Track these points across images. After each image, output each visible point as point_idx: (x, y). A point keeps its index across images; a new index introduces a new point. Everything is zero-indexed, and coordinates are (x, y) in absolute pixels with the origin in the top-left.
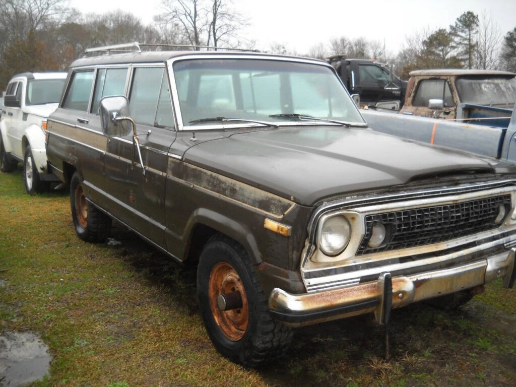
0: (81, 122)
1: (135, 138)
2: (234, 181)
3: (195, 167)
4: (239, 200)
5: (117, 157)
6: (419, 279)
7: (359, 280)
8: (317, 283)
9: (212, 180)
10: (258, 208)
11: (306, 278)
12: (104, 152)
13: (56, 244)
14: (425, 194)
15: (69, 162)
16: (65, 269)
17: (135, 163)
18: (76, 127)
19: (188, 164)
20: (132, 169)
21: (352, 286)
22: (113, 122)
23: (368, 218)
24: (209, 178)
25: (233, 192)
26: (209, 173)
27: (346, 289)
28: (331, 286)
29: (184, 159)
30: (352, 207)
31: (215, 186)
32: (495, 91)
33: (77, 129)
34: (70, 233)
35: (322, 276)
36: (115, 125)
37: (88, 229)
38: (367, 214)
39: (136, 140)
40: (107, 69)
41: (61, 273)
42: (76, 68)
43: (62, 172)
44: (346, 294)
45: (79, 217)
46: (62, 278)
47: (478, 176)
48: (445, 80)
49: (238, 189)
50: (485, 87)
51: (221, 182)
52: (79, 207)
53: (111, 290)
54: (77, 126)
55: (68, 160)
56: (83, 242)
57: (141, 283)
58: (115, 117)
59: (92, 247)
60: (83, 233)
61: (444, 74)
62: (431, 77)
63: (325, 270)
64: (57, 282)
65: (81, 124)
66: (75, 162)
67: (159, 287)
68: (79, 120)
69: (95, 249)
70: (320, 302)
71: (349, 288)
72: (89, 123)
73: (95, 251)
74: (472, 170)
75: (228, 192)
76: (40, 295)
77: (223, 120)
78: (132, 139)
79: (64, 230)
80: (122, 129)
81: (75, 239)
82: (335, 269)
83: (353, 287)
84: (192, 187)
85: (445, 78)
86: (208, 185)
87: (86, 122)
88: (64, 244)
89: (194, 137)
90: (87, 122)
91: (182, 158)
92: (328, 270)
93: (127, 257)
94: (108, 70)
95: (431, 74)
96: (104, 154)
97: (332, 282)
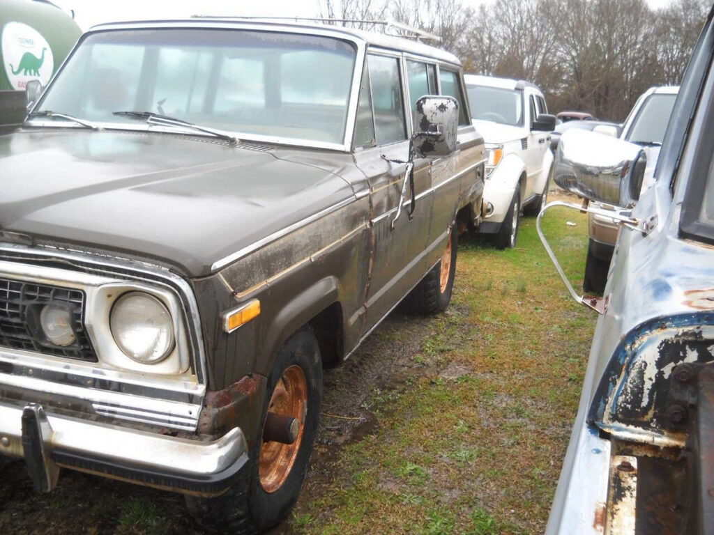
77: (48, 114)
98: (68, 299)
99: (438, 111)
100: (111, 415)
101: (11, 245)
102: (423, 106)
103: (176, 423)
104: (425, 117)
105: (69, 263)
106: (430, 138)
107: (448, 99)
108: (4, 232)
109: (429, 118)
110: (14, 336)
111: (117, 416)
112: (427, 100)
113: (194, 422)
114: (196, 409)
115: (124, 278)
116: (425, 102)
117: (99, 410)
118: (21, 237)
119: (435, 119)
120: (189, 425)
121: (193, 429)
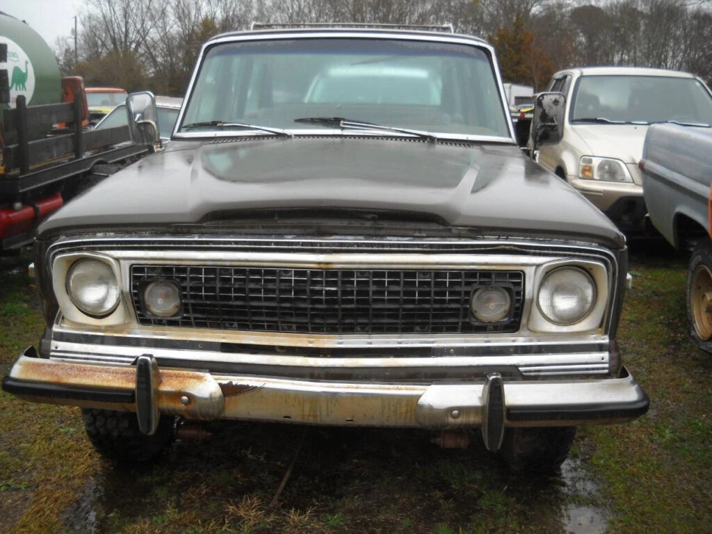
6: (234, 383)
7: (133, 360)
8: (67, 350)
11: (56, 339)
14: (236, 243)
21: (106, 365)
23: (136, 270)
27: (98, 367)
28: (85, 359)
30: (101, 249)
35: (80, 342)
38: (134, 262)
44: (91, 373)
47: (385, 224)
58: (136, 120)
63: (87, 335)
70: (44, 374)
71: (102, 367)
74: (369, 213)
77: (218, 125)
82: (102, 336)
83: (108, 367)
92: (92, 336)
97: (89, 354)
98: (508, 280)
99: (553, 105)
100: (536, 373)
101: (457, 239)
102: (543, 101)
103: (593, 369)
104: (544, 111)
105: (516, 248)
106: (548, 129)
107: (560, 94)
108: (453, 228)
109: (547, 111)
110: (444, 321)
111: (542, 374)
112: (545, 96)
113: (607, 365)
114: (606, 355)
115: (565, 255)
116: (543, 98)
117: (526, 372)
118: (469, 230)
119: (551, 111)
120: (603, 369)
121: (606, 371)
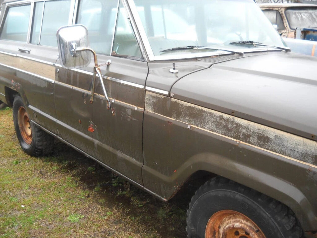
0: (22, 51)
1: (97, 69)
2: (263, 127)
3: (193, 105)
4: (275, 151)
5: (71, 87)
9: (223, 122)
10: (313, 164)
12: (53, 81)
13: (6, 161)
15: (12, 88)
16: (22, 192)
17: (94, 94)
18: (17, 57)
19: (178, 101)
20: (92, 99)
22: (72, 53)
24: (218, 120)
25: (264, 140)
26: (218, 114)
29: (172, 95)
31: (229, 130)
32: (310, 18)
33: (19, 58)
34: (16, 147)
36: (75, 56)
37: (33, 145)
39: (98, 71)
40: (45, 1)
41: (19, 196)
42: (10, 3)
43: (5, 96)
45: (22, 133)
46: (22, 204)
48: (277, 11)
49: (272, 137)
50: (304, 15)
51: (238, 125)
52: (22, 125)
53: (76, 217)
54: (18, 55)
55: (11, 86)
56: (30, 156)
57: (100, 204)
58: (74, 47)
59: (39, 162)
60: (29, 149)
61: (276, 7)
62: (266, 9)
64: (19, 210)
65: (23, 53)
66: (19, 88)
67: (118, 206)
68: (20, 50)
69: (43, 164)
72: (31, 52)
73: (43, 167)
75: (253, 139)
76: (6, 230)
77: (194, 48)
78: (93, 70)
79: (9, 144)
80: (82, 60)
81: (21, 153)
84: (189, 127)
85: (277, 9)
86: (217, 127)
87: (27, 52)
88: (13, 160)
89: (174, 69)
90: (29, 52)
91: (170, 94)
93: (74, 172)
94: (46, 3)
95: (266, 7)
96: (53, 82)
